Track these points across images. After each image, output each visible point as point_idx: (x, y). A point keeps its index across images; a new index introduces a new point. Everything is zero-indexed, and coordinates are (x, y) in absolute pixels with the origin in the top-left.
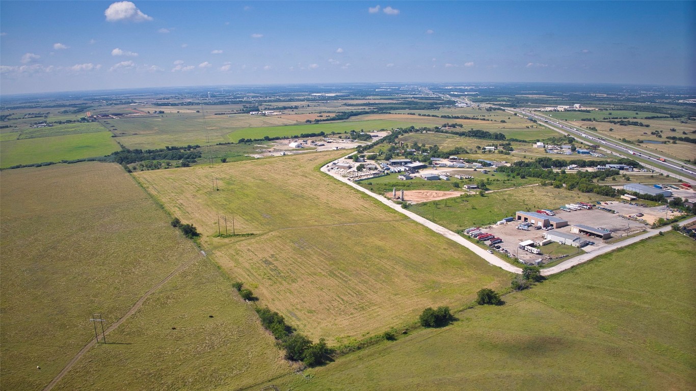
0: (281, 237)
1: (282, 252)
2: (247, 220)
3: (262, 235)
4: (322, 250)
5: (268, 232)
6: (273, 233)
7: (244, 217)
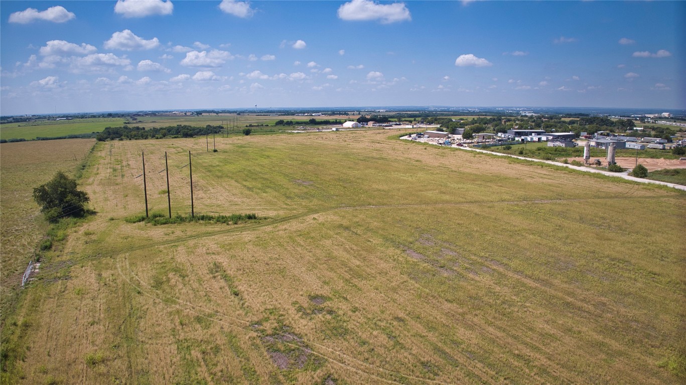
0: (347, 228)
1: (361, 284)
2: (249, 189)
3: (284, 220)
4: (546, 283)
5: (306, 214)
6: (321, 217)
7: (244, 183)
